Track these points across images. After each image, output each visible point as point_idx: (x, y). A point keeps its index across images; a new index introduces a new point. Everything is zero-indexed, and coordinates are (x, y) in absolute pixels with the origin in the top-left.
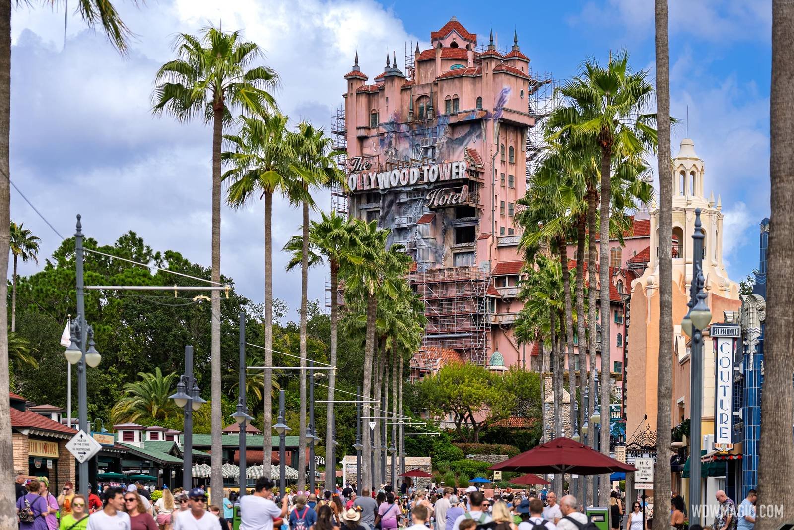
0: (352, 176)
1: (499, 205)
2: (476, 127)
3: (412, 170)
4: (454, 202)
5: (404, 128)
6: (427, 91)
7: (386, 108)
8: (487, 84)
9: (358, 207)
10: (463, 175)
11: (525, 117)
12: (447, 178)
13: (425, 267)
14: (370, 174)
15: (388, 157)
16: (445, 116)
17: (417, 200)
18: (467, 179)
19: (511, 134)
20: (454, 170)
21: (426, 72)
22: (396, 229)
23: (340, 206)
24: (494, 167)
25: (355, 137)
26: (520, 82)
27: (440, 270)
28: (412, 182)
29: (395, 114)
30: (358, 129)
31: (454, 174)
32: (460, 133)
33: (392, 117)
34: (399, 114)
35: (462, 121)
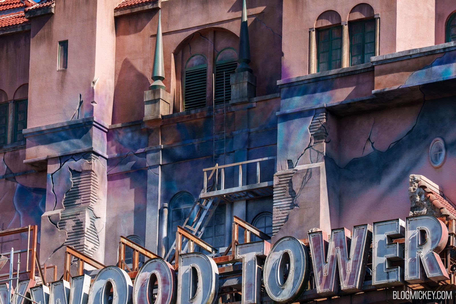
6: (221, 15)
7: (55, 76)
32: (372, 140)
33: (84, 104)
34: (106, 96)
35: (396, 87)
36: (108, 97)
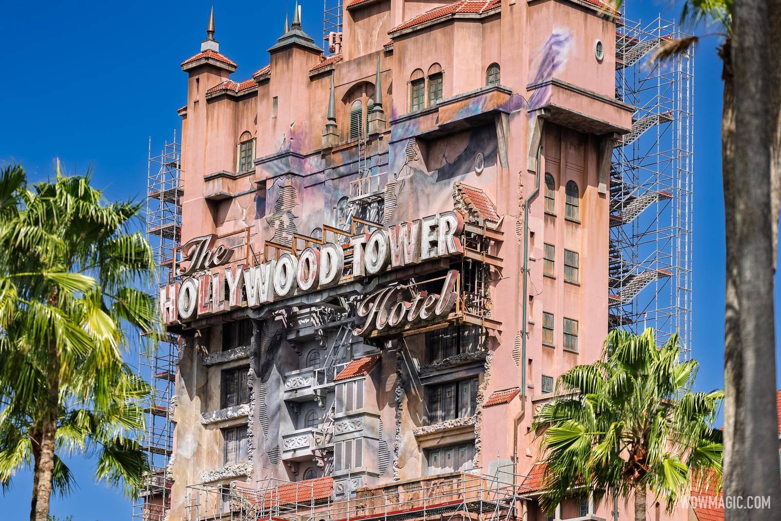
0: (187, 284)
1: (538, 319)
2: (485, 135)
3: (324, 251)
4: (423, 315)
5: (313, 164)
6: (368, 72)
7: (271, 121)
8: (512, 28)
9: (201, 360)
10: (448, 245)
11: (607, 106)
12: (408, 260)
13: (351, 485)
14: (229, 275)
15: (272, 232)
16: (410, 118)
17: (338, 327)
18: (459, 256)
19: (572, 151)
20: (426, 239)
21: (369, 33)
22: (287, 402)
23: (160, 363)
24: (526, 228)
25: (201, 198)
26: (595, 23)
27: (387, 488)
28: (324, 281)
29: (292, 133)
30: (208, 179)
31: (425, 245)
32: (446, 156)
33: (286, 140)
34: (302, 133)
35: (449, 122)
36: (304, 134)
